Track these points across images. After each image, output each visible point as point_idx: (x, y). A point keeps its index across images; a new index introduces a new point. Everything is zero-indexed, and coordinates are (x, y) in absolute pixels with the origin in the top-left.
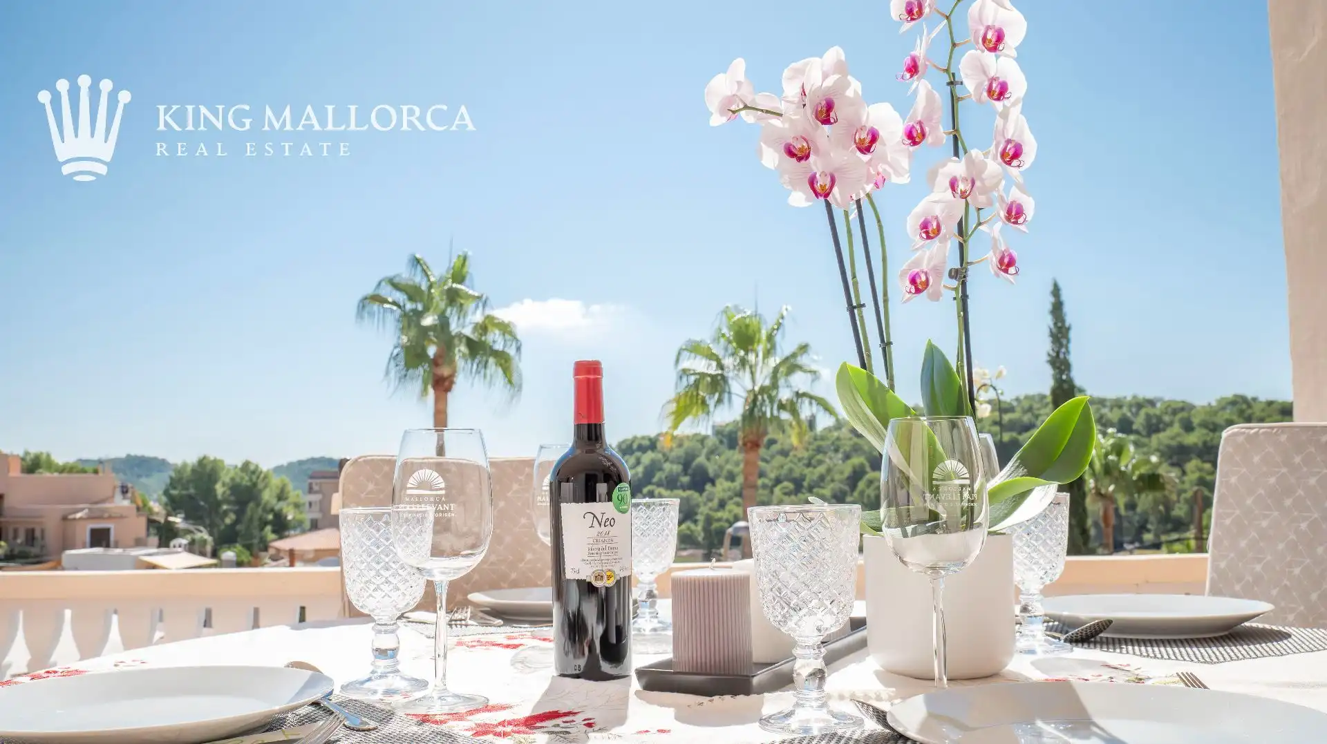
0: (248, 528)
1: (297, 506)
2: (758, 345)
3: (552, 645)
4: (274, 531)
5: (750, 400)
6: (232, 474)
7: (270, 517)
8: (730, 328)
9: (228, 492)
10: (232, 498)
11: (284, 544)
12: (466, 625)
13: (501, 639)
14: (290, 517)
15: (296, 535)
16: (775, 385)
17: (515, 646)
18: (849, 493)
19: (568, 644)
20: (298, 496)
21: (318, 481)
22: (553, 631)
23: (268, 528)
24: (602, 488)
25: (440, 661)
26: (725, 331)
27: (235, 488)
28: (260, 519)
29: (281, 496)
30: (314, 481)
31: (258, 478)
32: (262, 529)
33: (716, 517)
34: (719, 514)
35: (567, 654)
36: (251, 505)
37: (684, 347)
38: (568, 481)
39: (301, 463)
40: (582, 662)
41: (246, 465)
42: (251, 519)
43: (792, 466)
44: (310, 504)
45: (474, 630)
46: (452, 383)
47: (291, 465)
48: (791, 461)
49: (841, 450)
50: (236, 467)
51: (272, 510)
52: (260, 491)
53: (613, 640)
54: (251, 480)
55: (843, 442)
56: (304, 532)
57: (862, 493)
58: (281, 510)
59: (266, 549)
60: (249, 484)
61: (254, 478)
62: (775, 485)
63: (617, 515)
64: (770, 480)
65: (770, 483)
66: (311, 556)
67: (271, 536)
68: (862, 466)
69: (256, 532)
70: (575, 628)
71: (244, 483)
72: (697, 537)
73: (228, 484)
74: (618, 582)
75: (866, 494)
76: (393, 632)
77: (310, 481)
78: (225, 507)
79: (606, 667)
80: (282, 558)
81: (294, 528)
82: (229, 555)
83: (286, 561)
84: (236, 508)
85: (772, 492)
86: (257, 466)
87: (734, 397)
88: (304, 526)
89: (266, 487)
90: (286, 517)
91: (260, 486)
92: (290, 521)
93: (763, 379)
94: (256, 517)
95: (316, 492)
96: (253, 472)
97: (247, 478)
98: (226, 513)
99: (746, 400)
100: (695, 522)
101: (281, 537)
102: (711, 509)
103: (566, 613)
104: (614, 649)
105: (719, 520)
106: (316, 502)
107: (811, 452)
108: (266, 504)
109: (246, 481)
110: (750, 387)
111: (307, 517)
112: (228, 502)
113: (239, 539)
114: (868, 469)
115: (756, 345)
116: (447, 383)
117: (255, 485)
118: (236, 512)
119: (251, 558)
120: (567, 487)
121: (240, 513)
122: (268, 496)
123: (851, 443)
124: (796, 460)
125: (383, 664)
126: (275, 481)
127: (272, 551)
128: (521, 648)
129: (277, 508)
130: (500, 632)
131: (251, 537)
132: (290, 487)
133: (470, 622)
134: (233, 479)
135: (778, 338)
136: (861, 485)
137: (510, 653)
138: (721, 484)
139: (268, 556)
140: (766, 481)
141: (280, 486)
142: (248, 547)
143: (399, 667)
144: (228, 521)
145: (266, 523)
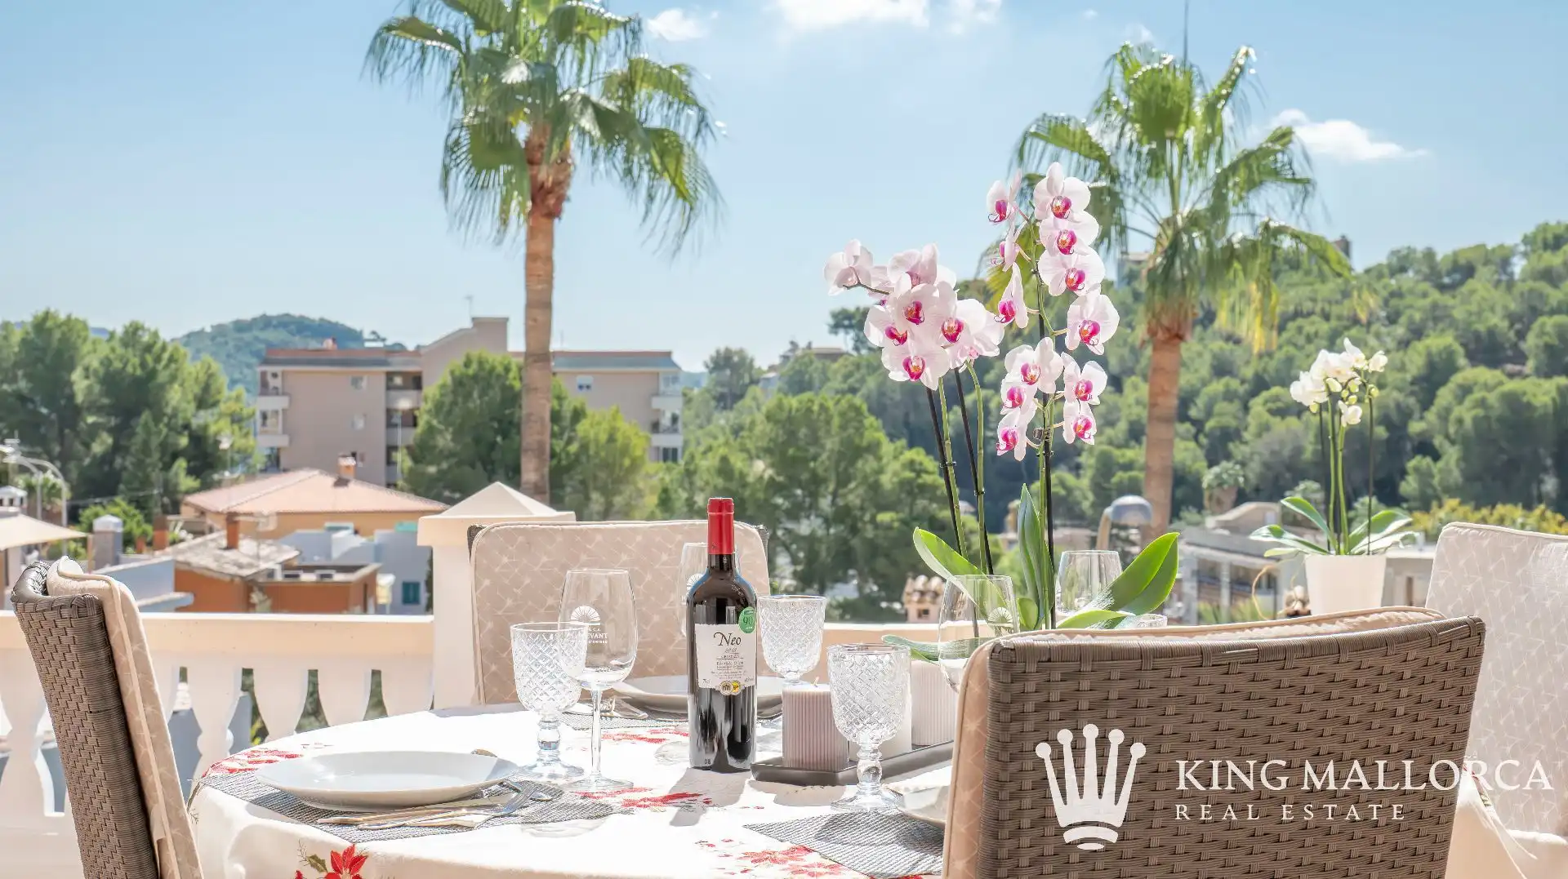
0: (140, 464)
1: (236, 419)
2: (1187, 127)
3: (687, 740)
4: (190, 472)
5: (1166, 243)
6: (104, 350)
7: (184, 441)
8: (1128, 92)
9: (97, 388)
10: (105, 401)
11: (216, 500)
12: (611, 717)
13: (643, 732)
14: (225, 445)
15: (235, 482)
16: (1218, 210)
17: (660, 740)
18: (1417, 415)
19: (701, 740)
20: (238, 399)
21: (278, 369)
22: (689, 725)
23: (181, 464)
24: (731, 609)
25: (596, 753)
26: (1119, 96)
27: (111, 380)
28: (163, 446)
29: (204, 401)
30: (270, 369)
31: (158, 359)
32: (167, 467)
33: (1121, 461)
34: (1130, 454)
35: (699, 750)
36: (146, 416)
37: (1033, 130)
38: (702, 603)
39: (240, 326)
40: (712, 757)
41: (133, 331)
42: (146, 449)
43: (1291, 350)
44: (264, 417)
45: (620, 725)
46: (561, 199)
47: (220, 330)
48: (1290, 342)
49: (1403, 320)
50: (112, 335)
51: (187, 426)
52: (162, 387)
53: (739, 739)
54: (143, 365)
55: (1409, 300)
56: (251, 475)
57: (1444, 416)
58: (205, 427)
59: (175, 508)
60: (139, 372)
61: (149, 359)
62: (1254, 393)
63: (742, 634)
64: (1243, 382)
65: (1242, 390)
66: (272, 526)
67: (187, 482)
68: (1450, 354)
69: (156, 475)
70: (707, 725)
71: (130, 369)
72: (1078, 503)
73: (96, 372)
74: (744, 691)
75: (1453, 417)
76: (555, 727)
77: (260, 369)
78: (91, 420)
79: (732, 761)
80: (211, 530)
81: (233, 464)
82: (108, 522)
83: (220, 537)
84: (113, 421)
85: (1246, 409)
86: (155, 334)
87: (1131, 235)
88: (251, 461)
89: (173, 378)
90: (217, 443)
91: (163, 377)
92: (225, 451)
93: (1195, 197)
94: (155, 442)
95: (276, 392)
96: (148, 348)
97: (136, 361)
98: (93, 431)
99: (1158, 240)
100: (1077, 469)
101: (207, 486)
102: (1110, 443)
103: (699, 710)
104: (739, 746)
105: (1128, 466)
106: (276, 412)
107: (1334, 323)
108: (174, 415)
109: (133, 367)
110: (1165, 211)
111: (260, 446)
112: (99, 410)
113: (122, 487)
114: (1462, 361)
115: (1182, 127)
116: (551, 201)
117: (152, 374)
118: (111, 431)
119: (149, 528)
120: (701, 609)
121: (122, 432)
122: (177, 397)
123: (1426, 302)
124: (1301, 340)
125: (547, 753)
126: (191, 368)
127: (187, 513)
128: (664, 743)
129: (195, 423)
130: (644, 726)
131: (146, 483)
132: (223, 380)
133: (615, 714)
134: (106, 362)
135: (1227, 116)
136: (1444, 395)
137: (655, 746)
138: (1135, 387)
139: (180, 524)
140: (1234, 384)
141: (202, 377)
142: (140, 504)
143: (560, 757)
144: (97, 448)
145: (175, 456)
